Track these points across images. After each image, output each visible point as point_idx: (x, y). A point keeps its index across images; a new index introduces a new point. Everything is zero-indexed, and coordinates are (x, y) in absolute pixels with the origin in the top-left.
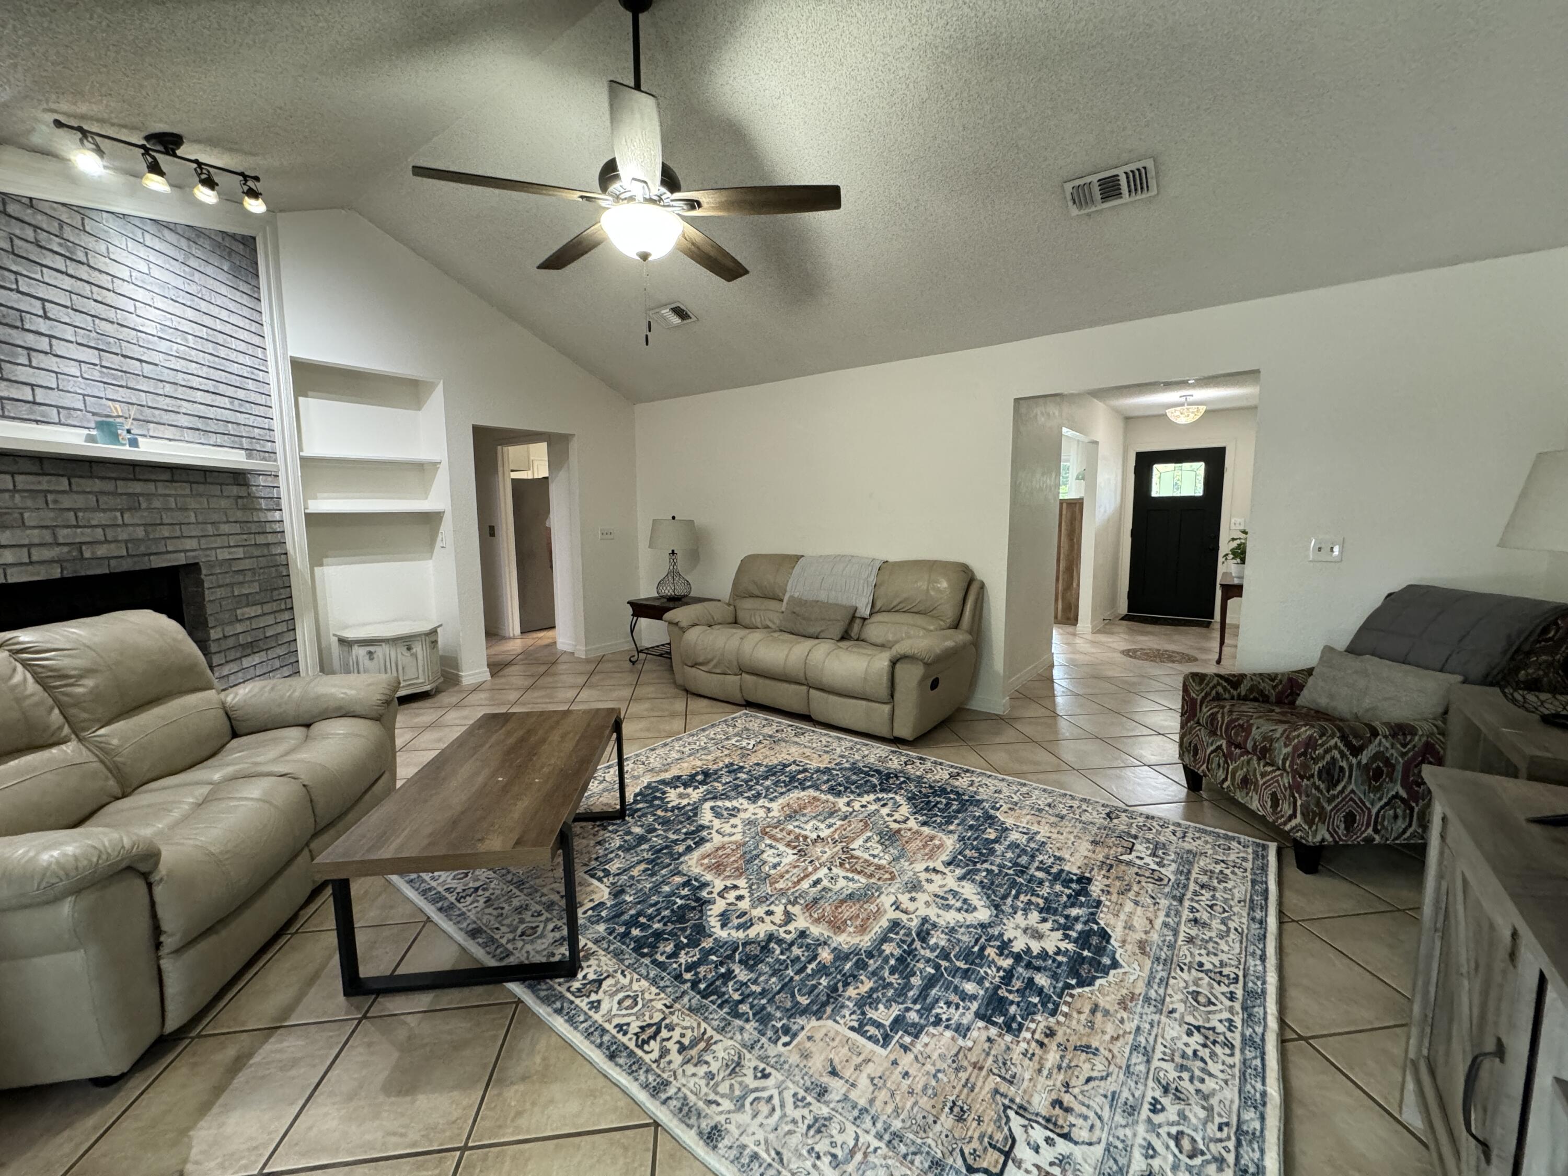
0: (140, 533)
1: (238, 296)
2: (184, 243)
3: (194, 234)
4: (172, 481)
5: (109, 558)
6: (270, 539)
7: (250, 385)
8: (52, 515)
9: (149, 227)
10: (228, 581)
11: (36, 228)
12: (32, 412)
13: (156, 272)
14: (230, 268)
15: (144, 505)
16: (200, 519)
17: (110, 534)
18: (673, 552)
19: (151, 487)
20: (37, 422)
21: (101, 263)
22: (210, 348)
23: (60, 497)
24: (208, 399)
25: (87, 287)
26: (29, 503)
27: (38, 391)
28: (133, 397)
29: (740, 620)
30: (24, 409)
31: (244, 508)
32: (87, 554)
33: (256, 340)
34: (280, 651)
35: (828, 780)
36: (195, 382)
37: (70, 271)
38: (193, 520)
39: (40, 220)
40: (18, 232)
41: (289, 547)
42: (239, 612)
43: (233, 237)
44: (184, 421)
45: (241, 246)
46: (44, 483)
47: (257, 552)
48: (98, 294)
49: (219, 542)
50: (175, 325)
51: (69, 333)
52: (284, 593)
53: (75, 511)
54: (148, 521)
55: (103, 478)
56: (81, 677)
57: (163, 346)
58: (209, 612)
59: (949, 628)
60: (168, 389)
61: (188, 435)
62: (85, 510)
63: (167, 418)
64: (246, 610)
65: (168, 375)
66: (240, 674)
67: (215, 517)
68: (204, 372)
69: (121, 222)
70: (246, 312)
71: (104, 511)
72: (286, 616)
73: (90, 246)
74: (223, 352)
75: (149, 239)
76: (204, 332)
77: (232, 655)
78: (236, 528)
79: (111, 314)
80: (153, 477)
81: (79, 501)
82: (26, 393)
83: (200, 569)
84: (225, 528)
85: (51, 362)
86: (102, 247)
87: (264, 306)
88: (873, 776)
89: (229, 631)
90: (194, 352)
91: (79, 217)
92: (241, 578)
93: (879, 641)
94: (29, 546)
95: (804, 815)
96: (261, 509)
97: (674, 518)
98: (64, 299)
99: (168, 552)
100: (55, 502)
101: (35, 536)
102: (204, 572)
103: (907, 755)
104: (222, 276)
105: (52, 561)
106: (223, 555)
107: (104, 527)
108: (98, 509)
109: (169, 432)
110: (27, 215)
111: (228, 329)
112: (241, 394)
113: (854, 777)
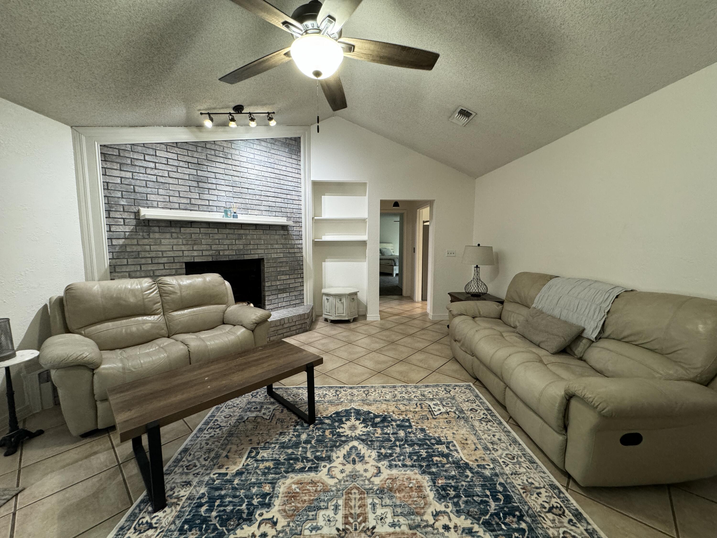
0: (241, 247)
1: (291, 161)
2: (269, 145)
3: (274, 141)
4: (256, 229)
5: (229, 255)
6: (296, 250)
7: (294, 193)
8: (211, 241)
9: (256, 142)
10: (275, 265)
11: (215, 150)
12: (208, 208)
13: (257, 157)
14: (288, 151)
15: (244, 238)
16: (266, 243)
17: (230, 247)
18: (477, 267)
19: (247, 232)
20: (209, 211)
21: (236, 158)
22: (277, 181)
23: (214, 235)
24: (274, 199)
25: (231, 166)
26: (204, 237)
27: (210, 201)
28: (243, 201)
29: (502, 318)
30: (205, 208)
31: (285, 239)
32: (221, 254)
33: (297, 176)
34: (295, 293)
35: (453, 477)
36: (269, 194)
37: (225, 162)
38: (263, 243)
39: (217, 148)
40: (209, 153)
41: (304, 254)
42: (279, 277)
43: (291, 139)
44: (262, 208)
45: (294, 142)
46: (210, 231)
47: (288, 255)
48: (234, 168)
49: (273, 251)
50: (263, 175)
51: (223, 182)
52: (300, 271)
53: (219, 239)
54: (245, 243)
55: (230, 229)
56: (170, 294)
57: (257, 182)
58: (266, 276)
59: (693, 381)
60: (257, 197)
61: (264, 213)
62: (222, 239)
63: (255, 207)
64: (282, 277)
65: (259, 193)
66: (277, 300)
67: (272, 242)
68: (273, 190)
69: (245, 143)
70: (294, 166)
71: (229, 239)
72: (300, 280)
73: (233, 153)
74: (282, 182)
75: (255, 146)
76: (273, 176)
77: (274, 292)
78: (281, 246)
79: (238, 174)
80: (248, 228)
81: (220, 236)
82: (207, 203)
83: (264, 261)
84: (276, 246)
85: (216, 192)
86: (237, 152)
87: (302, 163)
88: (496, 500)
89: (274, 283)
90: (269, 183)
91: (230, 144)
92: (281, 265)
93: (598, 366)
94: (202, 250)
95: (391, 498)
96: (293, 239)
97: (479, 245)
98: (222, 171)
99: (251, 254)
100: (212, 237)
101: (204, 247)
102: (265, 261)
103: (565, 500)
104: (284, 154)
105: (209, 255)
106: (275, 256)
107: (228, 245)
108: (227, 239)
109: (256, 212)
110: (213, 147)
111: (285, 173)
112: (289, 197)
113: (478, 490)
